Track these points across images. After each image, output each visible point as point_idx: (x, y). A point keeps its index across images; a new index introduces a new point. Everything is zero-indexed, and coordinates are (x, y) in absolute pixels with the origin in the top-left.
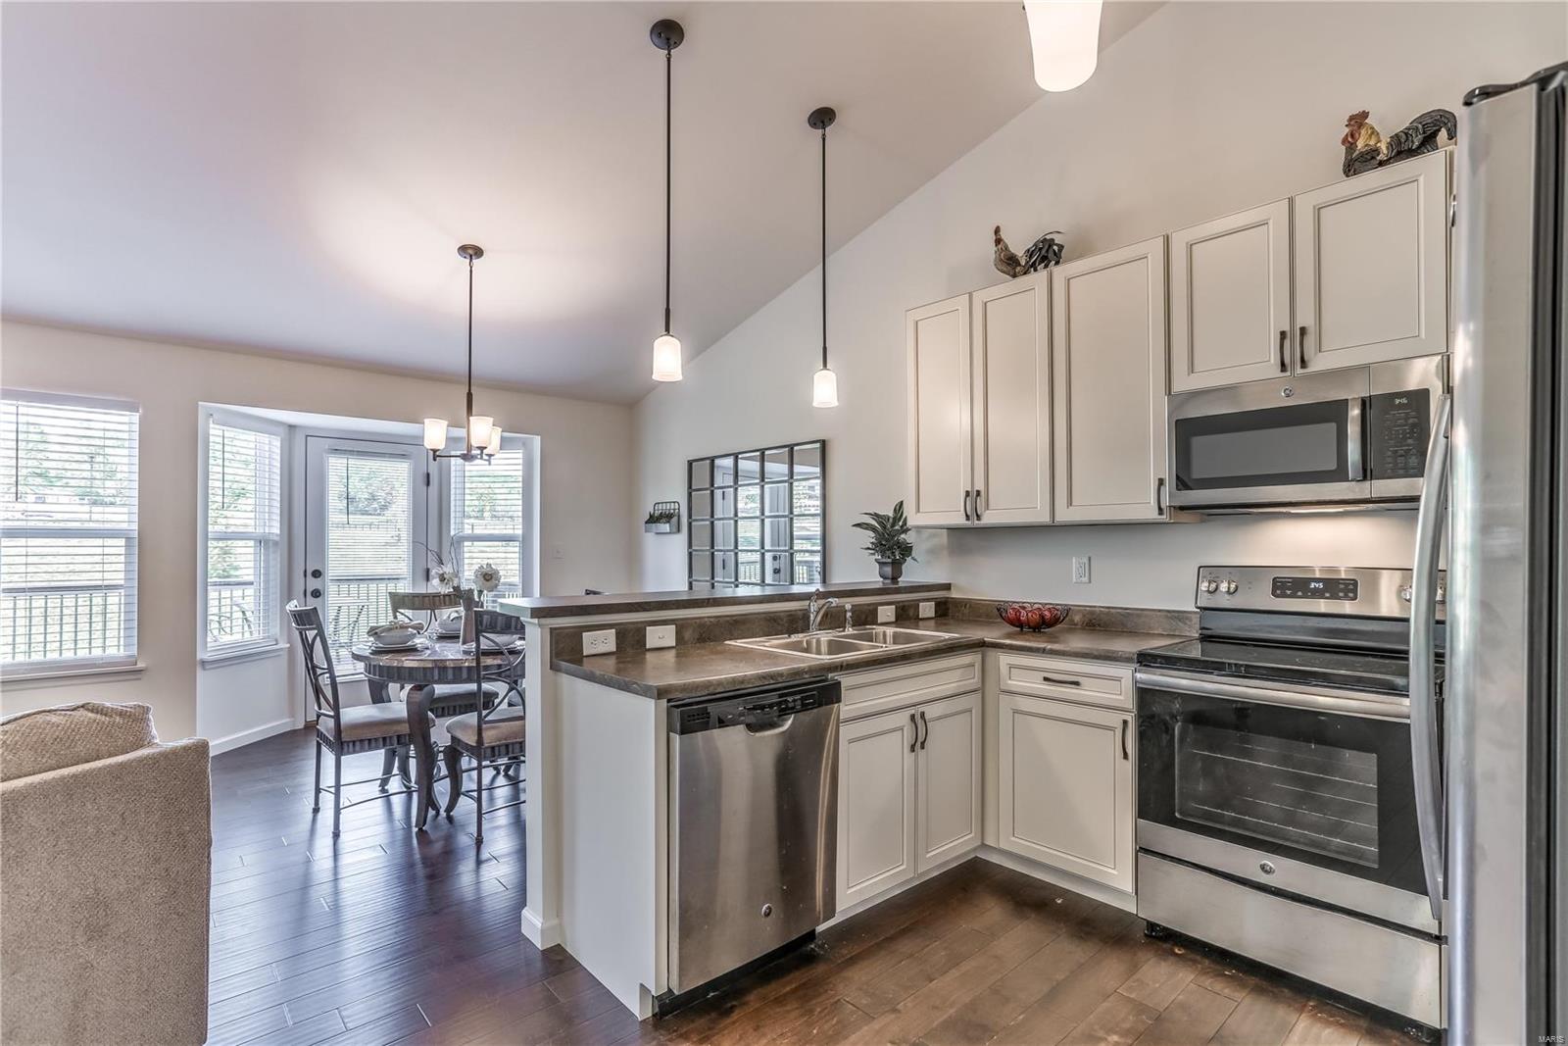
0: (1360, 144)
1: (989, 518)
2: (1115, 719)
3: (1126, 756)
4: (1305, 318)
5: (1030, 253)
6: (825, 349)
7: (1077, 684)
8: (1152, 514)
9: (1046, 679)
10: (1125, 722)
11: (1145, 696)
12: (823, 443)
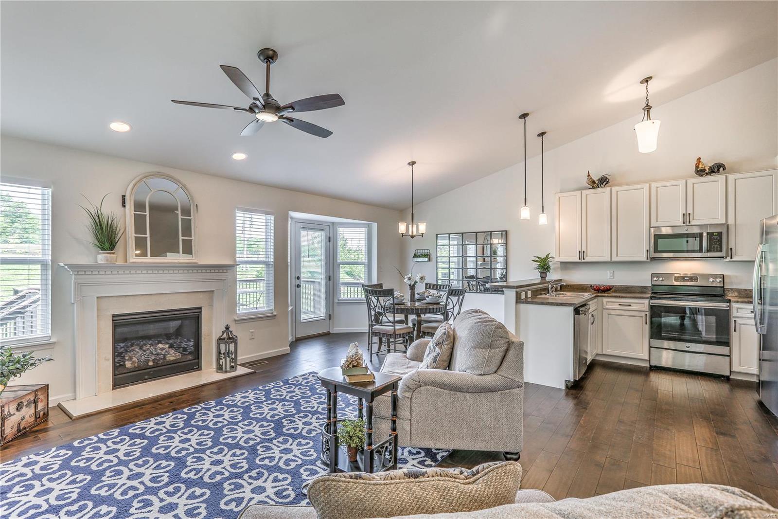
0: (700, 166)
1: (587, 259)
2: (643, 314)
3: (646, 323)
4: (690, 211)
5: (598, 180)
6: (543, 207)
7: (630, 305)
8: (645, 259)
9: (620, 305)
10: (646, 314)
11: (652, 307)
12: (506, 231)
